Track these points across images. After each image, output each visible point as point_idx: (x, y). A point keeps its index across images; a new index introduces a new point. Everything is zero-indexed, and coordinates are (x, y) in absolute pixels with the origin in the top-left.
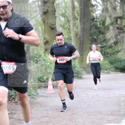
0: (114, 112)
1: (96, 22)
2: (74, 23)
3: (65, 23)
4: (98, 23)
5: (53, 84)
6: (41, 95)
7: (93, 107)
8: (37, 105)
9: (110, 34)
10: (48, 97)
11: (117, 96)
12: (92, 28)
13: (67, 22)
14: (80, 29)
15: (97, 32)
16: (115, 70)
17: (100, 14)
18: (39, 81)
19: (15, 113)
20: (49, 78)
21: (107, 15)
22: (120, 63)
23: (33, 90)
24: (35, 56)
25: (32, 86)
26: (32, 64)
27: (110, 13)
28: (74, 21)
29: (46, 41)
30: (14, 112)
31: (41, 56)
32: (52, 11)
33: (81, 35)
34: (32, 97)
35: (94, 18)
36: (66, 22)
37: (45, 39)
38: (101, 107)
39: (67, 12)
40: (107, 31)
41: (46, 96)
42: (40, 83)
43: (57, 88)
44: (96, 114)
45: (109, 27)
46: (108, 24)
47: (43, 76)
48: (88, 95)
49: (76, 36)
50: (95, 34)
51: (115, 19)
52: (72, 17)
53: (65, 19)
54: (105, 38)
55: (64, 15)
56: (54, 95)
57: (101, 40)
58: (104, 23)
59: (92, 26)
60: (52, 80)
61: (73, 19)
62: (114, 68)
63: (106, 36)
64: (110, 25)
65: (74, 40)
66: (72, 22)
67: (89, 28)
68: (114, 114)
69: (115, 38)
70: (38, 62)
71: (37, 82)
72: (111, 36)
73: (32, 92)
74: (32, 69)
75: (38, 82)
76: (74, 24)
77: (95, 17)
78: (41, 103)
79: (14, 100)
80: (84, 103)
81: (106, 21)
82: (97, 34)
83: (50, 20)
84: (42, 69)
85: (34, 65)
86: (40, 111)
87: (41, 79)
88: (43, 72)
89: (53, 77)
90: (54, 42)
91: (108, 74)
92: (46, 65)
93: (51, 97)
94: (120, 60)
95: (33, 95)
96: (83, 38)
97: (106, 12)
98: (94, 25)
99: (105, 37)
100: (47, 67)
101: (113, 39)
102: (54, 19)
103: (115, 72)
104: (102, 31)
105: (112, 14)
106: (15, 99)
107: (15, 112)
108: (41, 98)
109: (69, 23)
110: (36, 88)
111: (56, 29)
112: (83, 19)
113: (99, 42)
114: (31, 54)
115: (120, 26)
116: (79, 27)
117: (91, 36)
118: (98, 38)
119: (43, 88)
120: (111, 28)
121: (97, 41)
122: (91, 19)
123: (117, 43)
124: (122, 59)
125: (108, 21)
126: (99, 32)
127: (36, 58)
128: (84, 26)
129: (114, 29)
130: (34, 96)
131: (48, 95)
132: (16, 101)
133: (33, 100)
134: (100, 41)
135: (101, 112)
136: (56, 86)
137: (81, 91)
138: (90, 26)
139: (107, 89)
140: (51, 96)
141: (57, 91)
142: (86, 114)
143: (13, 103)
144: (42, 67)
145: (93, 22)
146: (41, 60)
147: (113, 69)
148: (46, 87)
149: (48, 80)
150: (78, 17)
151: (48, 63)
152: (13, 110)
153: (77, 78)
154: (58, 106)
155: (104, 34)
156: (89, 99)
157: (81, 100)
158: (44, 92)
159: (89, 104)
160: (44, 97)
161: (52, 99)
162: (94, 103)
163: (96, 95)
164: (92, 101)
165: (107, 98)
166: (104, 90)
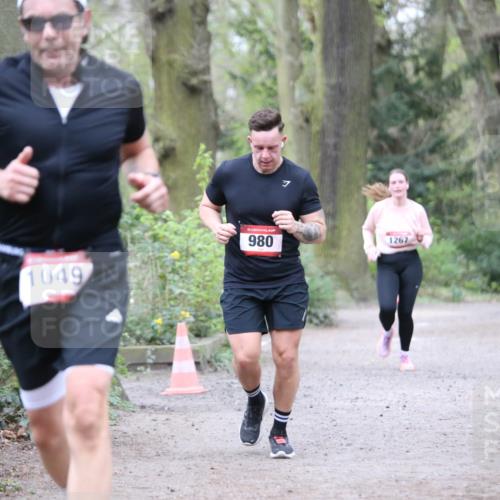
0: (484, 484)
1: (400, 58)
2: (297, 63)
3: (252, 64)
4: (409, 65)
5: (195, 353)
6: (139, 401)
7: (384, 457)
8: (123, 449)
9: (466, 114)
10: (170, 410)
12: (380, 90)
13: (263, 58)
14: (326, 96)
15: (403, 108)
16: (485, 287)
17: (417, 21)
18: (131, 336)
19: (18, 489)
20: (179, 324)
21: (451, 28)
27: (465, 18)
28: (297, 57)
29: (162, 151)
30: (10, 481)
31: (142, 219)
32: (193, 9)
33: (325, 121)
35: (390, 43)
36: (258, 59)
37: (157, 139)
38: (420, 458)
39: (260, 15)
40: (448, 104)
41: (162, 409)
42: (134, 346)
43: (216, 370)
44: (397, 491)
45: (459, 81)
46: (455, 67)
47: (148, 314)
48: (359, 403)
49: (304, 125)
50: (396, 118)
51: (490, 46)
52: (286, 35)
53: (253, 47)
54: (442, 134)
55: (246, 28)
56: (203, 403)
57: (424, 146)
58: (434, 62)
59: (380, 78)
60: (191, 330)
61: (288, 47)
62: (485, 274)
63: (445, 125)
64: (462, 75)
65: (295, 146)
66: (284, 61)
67: (365, 84)
68: (483, 492)
72: (468, 125)
76: (297, 71)
77: (393, 36)
78: (140, 440)
79: (12, 426)
80: (343, 441)
81: (446, 56)
82: (404, 116)
83: (183, 49)
84: (144, 279)
86: (136, 477)
87: (141, 329)
88: (150, 297)
89: (195, 316)
90: (200, 153)
91: (451, 305)
92: (164, 262)
96: (337, 135)
97: (445, 13)
98: (389, 72)
99: (439, 129)
100: (170, 269)
102: (199, 45)
103: (487, 296)
104: (428, 102)
105: (472, 21)
106: (16, 422)
107: (18, 483)
108: (140, 415)
109: (270, 62)
111: (211, 95)
112: (338, 48)
113: (411, 151)
116: (320, 84)
117: (373, 124)
118: (408, 137)
119: (149, 370)
120: (469, 86)
121: (403, 151)
122: (375, 47)
125: (453, 56)
126: (413, 105)
128: (340, 79)
129: (485, 94)
131: (172, 405)
132: (21, 432)
134: (415, 147)
135: (421, 483)
136: (209, 362)
137: (329, 382)
138: (372, 76)
139: (448, 377)
140: (185, 407)
141: (213, 383)
142: (352, 493)
143: (6, 441)
144: (147, 272)
145: (385, 58)
146: (143, 239)
147: (480, 281)
148: (163, 364)
149: (174, 334)
150: (315, 38)
151: (173, 252)
152: (9, 474)
153: (310, 321)
154: (221, 453)
155: (436, 116)
156: (365, 422)
157: (326, 426)
158: (156, 387)
159: (363, 446)
160: (152, 411)
161: (190, 423)
162: (386, 438)
163: (399, 402)
164: (378, 430)
165: (452, 417)
166: (436, 378)
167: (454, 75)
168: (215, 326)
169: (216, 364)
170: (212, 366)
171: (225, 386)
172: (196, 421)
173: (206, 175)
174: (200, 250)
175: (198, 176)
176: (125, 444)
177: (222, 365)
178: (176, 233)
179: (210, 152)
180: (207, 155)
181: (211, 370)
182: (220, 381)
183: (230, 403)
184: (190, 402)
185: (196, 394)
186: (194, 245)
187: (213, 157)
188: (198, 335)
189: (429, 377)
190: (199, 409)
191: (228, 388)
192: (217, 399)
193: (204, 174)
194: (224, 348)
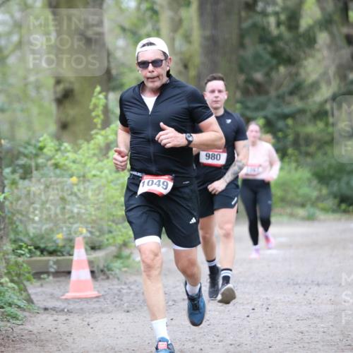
1: (264, 14)
2: (177, 18)
3: (139, 19)
4: (272, 20)
5: (91, 263)
6: (42, 304)
8: (28, 344)
9: (319, 61)
10: (69, 312)
12: (247, 41)
13: (149, 13)
15: (267, 57)
16: (335, 207)
18: (36, 249)
20: (77, 238)
23: (11, 285)
24: (22, 150)
25: (6, 271)
26: (6, 182)
28: (176, 11)
29: (63, 92)
31: (45, 150)
34: (9, 315)
36: (144, 14)
37: (58, 82)
40: (305, 53)
41: (63, 310)
42: (39, 258)
43: (108, 278)
46: (310, 21)
49: (183, 70)
50: (260, 65)
54: (299, 79)
56: (97, 305)
58: (293, 18)
59: (248, 31)
60: (87, 243)
61: (170, 4)
62: (335, 197)
63: (302, 72)
64: (317, 27)
66: (166, 16)
67: (235, 37)
69: (338, 81)
70: (31, 172)
71: (28, 255)
72: (320, 70)
73: (7, 295)
74: (7, 203)
75: (30, 251)
76: (177, 24)
78: (43, 338)
80: (216, 338)
81: (303, 12)
82: (267, 63)
85: (14, 186)
90: (95, 94)
91: (307, 223)
93: (82, 311)
95: (10, 305)
98: (255, 26)
99: (297, 74)
103: (337, 216)
104: (287, 53)
108: (44, 316)
109: (154, 17)
110: (22, 278)
112: (212, 5)
113: (273, 93)
114: (3, 141)
116: (196, 35)
117: (241, 70)
119: (51, 278)
120: (323, 38)
121: (267, 93)
122: (243, 5)
125: (309, 12)
126: (276, 54)
127: (22, 157)
128: (214, 32)
129: (336, 45)
130: (13, 310)
131: (71, 307)
133: (9, 324)
134: (277, 89)
138: (241, 29)
139: (304, 284)
140: (82, 309)
141: (106, 289)
145: (251, 14)
146: (46, 166)
147: (331, 203)
148: (64, 272)
149: (73, 247)
154: (113, 348)
155: (294, 63)
156: (235, 322)
158: (57, 292)
159: (234, 342)
160: (54, 312)
161: (86, 323)
162: (253, 336)
163: (263, 305)
164: (245, 328)
165: (308, 318)
166: (294, 284)
167: (311, 28)
169: (108, 273)
170: (104, 274)
171: (116, 291)
172: (91, 320)
174: (94, 176)
175: (94, 114)
176: (30, 341)
177: (113, 273)
178: (74, 162)
179: (104, 93)
180: (101, 96)
181: (104, 277)
182: (111, 287)
183: (120, 306)
184: (86, 305)
185: (92, 298)
186: (90, 172)
187: (106, 97)
188: (93, 248)
189: (289, 284)
190: (94, 311)
191: (119, 293)
192: (109, 302)
193: (99, 111)
194: (115, 259)
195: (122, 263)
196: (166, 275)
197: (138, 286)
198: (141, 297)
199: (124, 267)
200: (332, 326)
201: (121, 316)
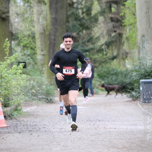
1: (77, 9)
4: (80, 11)
5: (4, 112)
7: (71, 149)
9: (100, 28)
11: (110, 132)
12: (70, 20)
14: (50, 21)
15: (78, 26)
22: (116, 78)
33: (51, 30)
35: (73, 3)
38: (84, 149)
40: (94, 25)
43: (12, 119)
46: (96, 12)
48: (63, 130)
51: (108, 5)
56: (7, 130)
57: (85, 40)
58: (89, 11)
59: (70, 16)
60: (3, 104)
63: (93, 32)
64: (99, 14)
65: (40, 39)
67: (65, 18)
69: (107, 37)
72: (101, 32)
77: (75, 1)
80: (57, 144)
81: (93, 8)
82: (78, 29)
89: (4, 100)
90: (6, 42)
94: (115, 71)
96: (55, 35)
98: (73, 13)
99: (90, 34)
101: (104, 38)
102: (5, 3)
104: (87, 25)
112: (55, 4)
113: (81, 42)
115: (116, 16)
116: (49, 17)
118: (80, 37)
120: (101, 19)
121: (78, 41)
122: (68, 5)
123: (111, 45)
124: (119, 70)
125: (95, 8)
126: (82, 25)
128: (56, 16)
129: (107, 21)
134: (82, 40)
136: (9, 116)
137: (52, 123)
138: (67, 15)
139: (94, 121)
141: (11, 124)
145: (72, 8)
153: (45, 101)
154: (13, 148)
155: (89, 29)
156: (65, 137)
157: (50, 138)
159: (63, 145)
161: (2, 138)
162: (72, 142)
164: (69, 139)
165: (95, 135)
166: (89, 121)
167: (96, 14)
168: (11, 103)
169: (12, 117)
170: (10, 117)
172: (5, 137)
173: (8, 49)
174: (6, 76)
175: (5, 50)
177: (14, 117)
179: (9, 41)
182: (13, 123)
183: (16, 130)
184: (2, 130)
185: (4, 127)
186: (4, 74)
187: (11, 43)
188: (5, 106)
189: (87, 121)
190: (5, 133)
191: (16, 125)
192: (12, 129)
193: (7, 49)
194: (15, 111)
195: (17, 113)
196: (36, 117)
197: (24, 122)
198: (26, 127)
199: (18, 114)
200: (105, 138)
201: (17, 135)
